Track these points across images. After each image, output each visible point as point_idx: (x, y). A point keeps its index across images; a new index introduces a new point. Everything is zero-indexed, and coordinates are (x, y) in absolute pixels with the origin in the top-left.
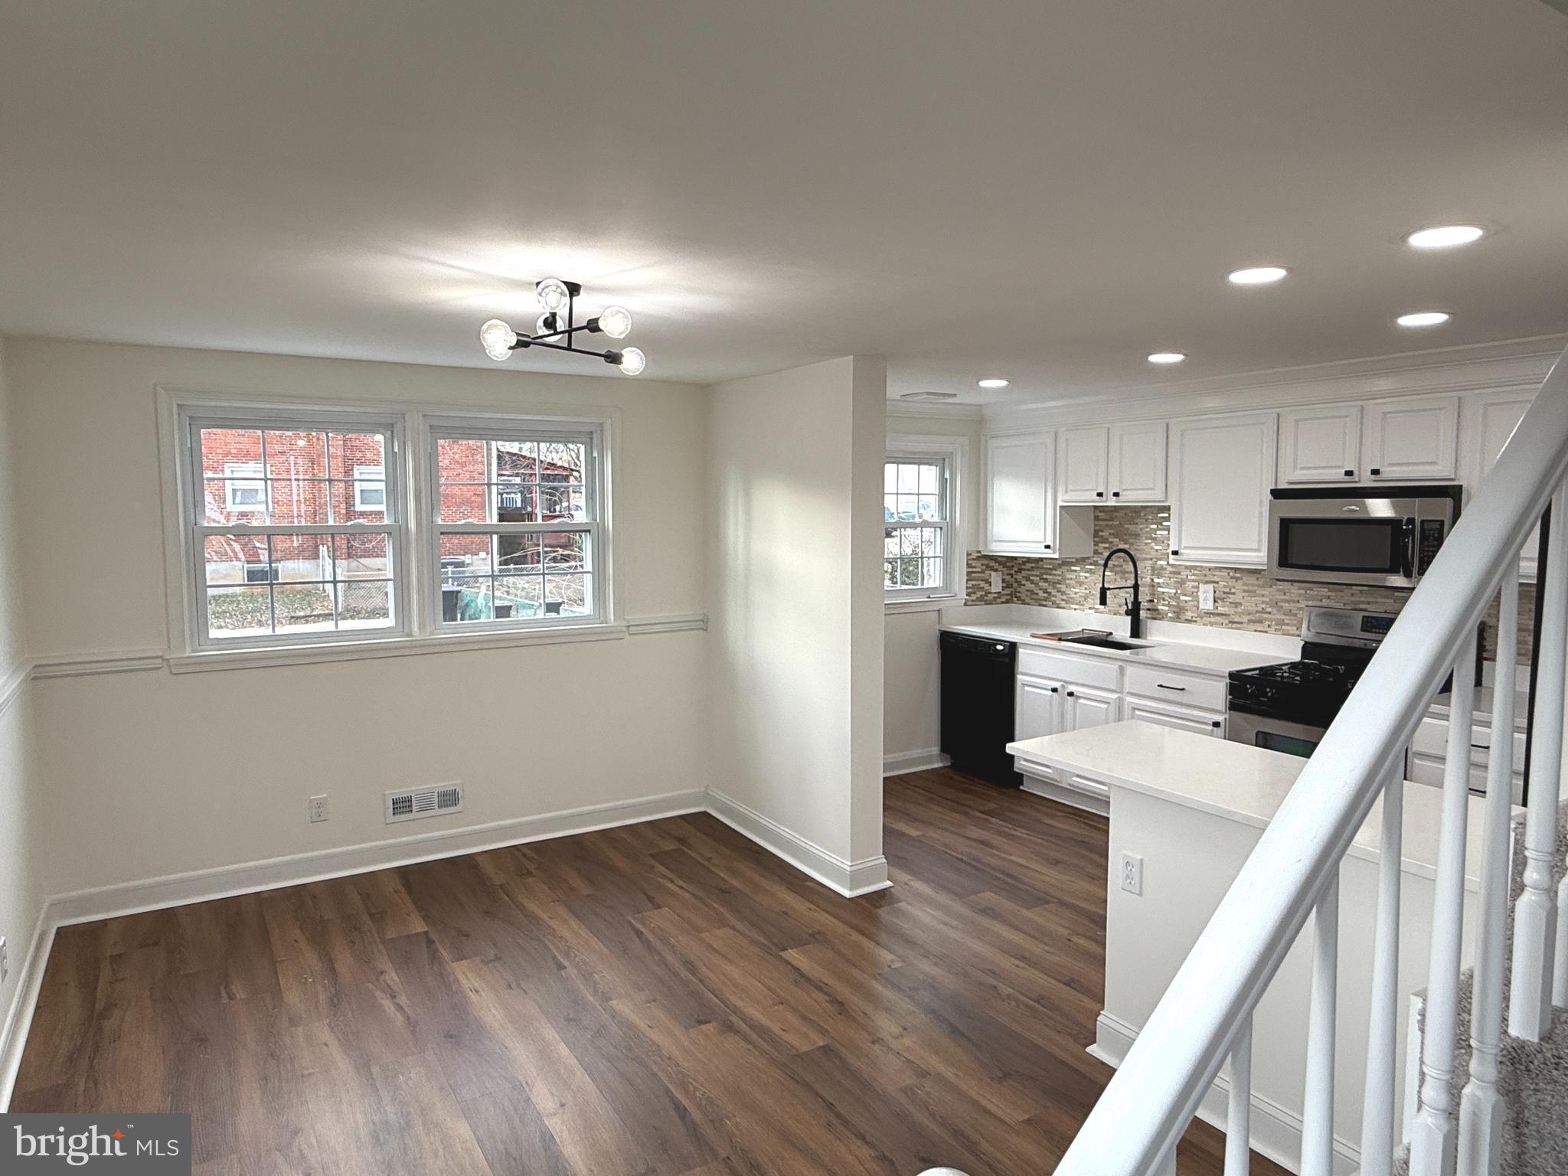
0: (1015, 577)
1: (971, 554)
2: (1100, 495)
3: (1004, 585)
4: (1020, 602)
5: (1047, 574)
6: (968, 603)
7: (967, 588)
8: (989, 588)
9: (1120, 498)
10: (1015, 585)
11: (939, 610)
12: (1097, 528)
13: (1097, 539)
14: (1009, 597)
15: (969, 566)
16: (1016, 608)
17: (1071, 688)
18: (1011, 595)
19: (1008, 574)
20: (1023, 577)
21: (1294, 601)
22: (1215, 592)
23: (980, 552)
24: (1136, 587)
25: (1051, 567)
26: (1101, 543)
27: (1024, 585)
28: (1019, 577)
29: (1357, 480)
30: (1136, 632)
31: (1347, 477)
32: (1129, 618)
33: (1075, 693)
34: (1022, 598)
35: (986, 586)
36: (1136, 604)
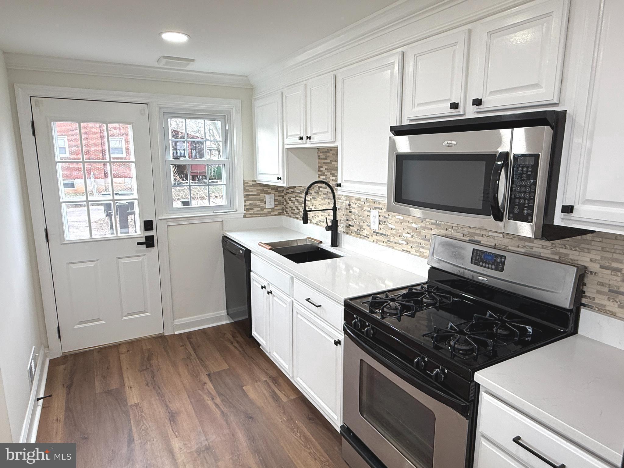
0: (285, 197)
1: (248, 183)
2: (301, 138)
3: (277, 203)
4: (287, 215)
5: (297, 196)
6: (247, 216)
7: (245, 206)
8: (264, 205)
9: (311, 140)
10: (285, 203)
11: (222, 221)
12: (319, 165)
13: (320, 173)
14: (281, 211)
15: (245, 190)
16: (284, 218)
17: (272, 289)
18: (282, 209)
19: (279, 196)
20: (288, 198)
21: (428, 229)
22: (379, 216)
23: (255, 181)
24: (335, 209)
25: (300, 192)
26: (322, 176)
27: (289, 203)
28: (286, 197)
29: (462, 113)
30: (335, 242)
31: (453, 110)
32: (330, 232)
33: (272, 292)
34: (288, 212)
35: (262, 204)
36: (335, 222)
